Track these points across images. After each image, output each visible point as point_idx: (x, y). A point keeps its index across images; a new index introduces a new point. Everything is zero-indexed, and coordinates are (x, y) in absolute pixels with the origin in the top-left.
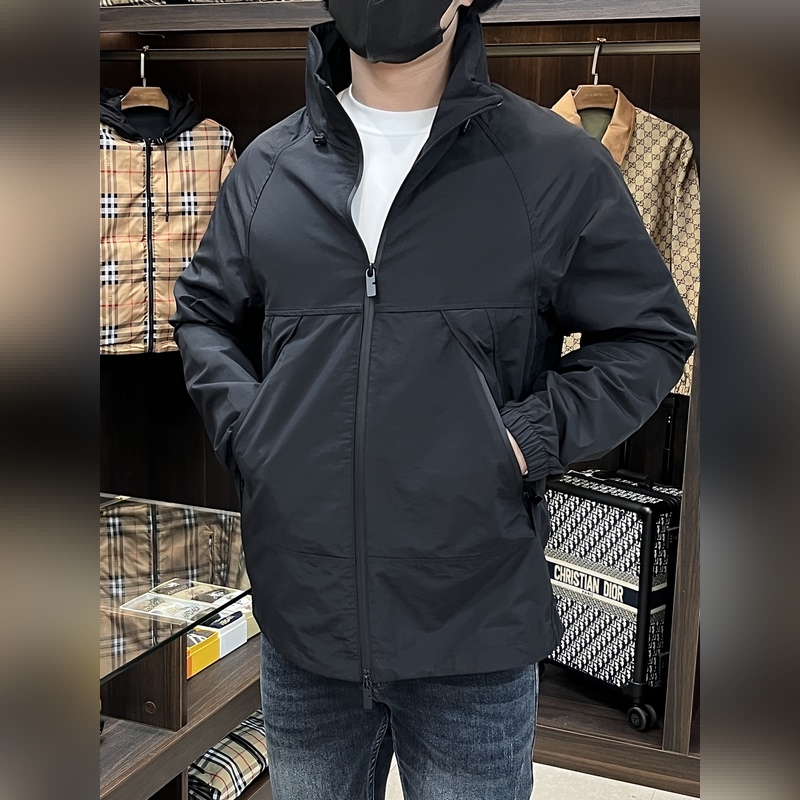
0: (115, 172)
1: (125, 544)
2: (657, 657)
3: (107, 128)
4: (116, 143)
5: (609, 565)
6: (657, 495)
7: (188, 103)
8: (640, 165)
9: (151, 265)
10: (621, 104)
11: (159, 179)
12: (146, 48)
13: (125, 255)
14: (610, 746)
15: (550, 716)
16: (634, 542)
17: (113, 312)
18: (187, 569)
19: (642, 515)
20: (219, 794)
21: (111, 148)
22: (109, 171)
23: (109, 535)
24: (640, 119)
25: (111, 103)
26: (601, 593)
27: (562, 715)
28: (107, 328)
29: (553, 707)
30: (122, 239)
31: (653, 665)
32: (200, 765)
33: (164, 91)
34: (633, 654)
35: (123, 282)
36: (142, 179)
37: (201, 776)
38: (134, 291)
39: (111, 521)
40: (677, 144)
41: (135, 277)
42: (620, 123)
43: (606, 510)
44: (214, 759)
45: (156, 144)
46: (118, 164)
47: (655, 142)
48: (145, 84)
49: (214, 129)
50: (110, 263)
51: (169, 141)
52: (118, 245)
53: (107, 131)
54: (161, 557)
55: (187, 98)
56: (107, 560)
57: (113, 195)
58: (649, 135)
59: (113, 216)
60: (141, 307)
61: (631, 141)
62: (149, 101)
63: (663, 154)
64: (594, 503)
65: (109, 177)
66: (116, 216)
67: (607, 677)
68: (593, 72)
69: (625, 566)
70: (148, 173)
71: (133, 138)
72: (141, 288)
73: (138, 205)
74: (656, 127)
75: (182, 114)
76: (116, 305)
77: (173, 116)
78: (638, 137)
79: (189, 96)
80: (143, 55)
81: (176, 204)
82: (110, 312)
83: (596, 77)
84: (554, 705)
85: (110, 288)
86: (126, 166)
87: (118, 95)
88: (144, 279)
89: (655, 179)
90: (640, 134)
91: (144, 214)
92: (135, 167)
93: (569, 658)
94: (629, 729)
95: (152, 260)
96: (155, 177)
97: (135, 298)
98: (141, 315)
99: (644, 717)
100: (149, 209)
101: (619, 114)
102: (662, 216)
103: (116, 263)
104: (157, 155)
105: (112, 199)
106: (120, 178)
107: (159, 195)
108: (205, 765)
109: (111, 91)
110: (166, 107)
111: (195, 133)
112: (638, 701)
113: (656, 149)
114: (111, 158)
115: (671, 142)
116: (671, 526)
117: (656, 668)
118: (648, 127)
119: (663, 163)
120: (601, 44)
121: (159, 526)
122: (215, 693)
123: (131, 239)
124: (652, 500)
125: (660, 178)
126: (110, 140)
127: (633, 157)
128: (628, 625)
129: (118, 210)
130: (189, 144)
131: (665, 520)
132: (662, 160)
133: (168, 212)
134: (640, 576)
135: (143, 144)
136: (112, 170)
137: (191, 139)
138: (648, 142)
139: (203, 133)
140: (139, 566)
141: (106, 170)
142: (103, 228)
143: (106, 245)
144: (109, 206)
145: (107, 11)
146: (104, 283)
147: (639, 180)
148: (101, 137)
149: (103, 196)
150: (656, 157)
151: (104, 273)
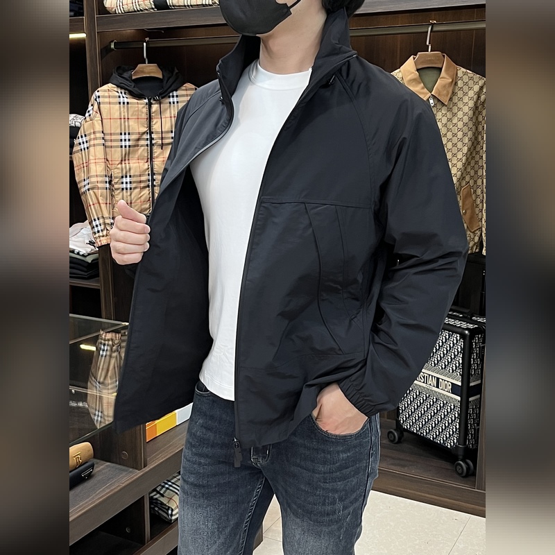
0: (128, 119)
2: (475, 429)
3: (123, 91)
4: (129, 100)
6: (475, 322)
7: (174, 73)
8: (460, 104)
9: (152, 177)
10: (447, 60)
11: (156, 123)
12: (147, 39)
13: (135, 171)
14: (441, 486)
15: (403, 466)
16: (458, 354)
19: (463, 336)
20: (172, 510)
21: (126, 103)
22: (124, 119)
24: (460, 74)
25: (126, 75)
26: (438, 387)
27: (411, 465)
30: (134, 161)
31: (472, 434)
32: (162, 492)
33: (159, 66)
34: (458, 427)
35: (135, 188)
36: (146, 123)
37: (162, 499)
38: (142, 194)
41: (142, 185)
42: (446, 76)
44: (171, 488)
45: (154, 100)
46: (130, 113)
47: (470, 89)
48: (147, 62)
49: (191, 89)
50: (126, 177)
51: (163, 98)
52: (131, 165)
53: (123, 93)
55: (173, 71)
57: (127, 134)
58: (466, 84)
59: (128, 147)
60: (146, 204)
61: (454, 89)
62: (149, 73)
63: (476, 97)
65: (125, 122)
66: (129, 146)
67: (442, 441)
68: (428, 43)
69: (453, 369)
70: (150, 119)
71: (139, 96)
72: (146, 192)
73: (144, 139)
74: (471, 78)
75: (171, 80)
76: (131, 203)
77: (165, 82)
78: (459, 85)
79: (176, 69)
80: (145, 44)
81: (168, 138)
83: (430, 47)
84: (407, 458)
85: (127, 192)
86: (135, 115)
87: (128, 70)
88: (148, 186)
89: (471, 113)
90: (460, 83)
91: (147, 145)
92: (141, 115)
93: (418, 429)
94: (456, 475)
95: (153, 174)
96: (154, 121)
97: (142, 198)
98: (147, 209)
99: (465, 468)
100: (151, 142)
101: (446, 71)
102: (476, 138)
103: (130, 176)
104: (155, 107)
105: (127, 136)
106: (131, 122)
107: (157, 133)
108: (165, 492)
110: (161, 77)
111: (179, 92)
112: (461, 457)
113: (471, 94)
114: (126, 110)
115: (481, 88)
116: (482, 343)
117: (474, 436)
118: (466, 79)
119: (476, 103)
120: (433, 25)
122: (170, 446)
123: (140, 161)
124: (471, 326)
125: (474, 113)
126: (125, 99)
127: (455, 99)
128: (454, 408)
129: (131, 143)
130: (175, 99)
131: (478, 339)
132: (475, 100)
133: (162, 143)
134: (462, 375)
135: (146, 101)
136: (126, 117)
137: (177, 96)
138: (465, 88)
139: (184, 93)
141: (122, 117)
142: (122, 155)
143: (124, 165)
144: (125, 140)
145: (122, 17)
146: (123, 189)
147: (460, 114)
148: (119, 97)
149: (121, 134)
150: (471, 99)
151: (122, 183)
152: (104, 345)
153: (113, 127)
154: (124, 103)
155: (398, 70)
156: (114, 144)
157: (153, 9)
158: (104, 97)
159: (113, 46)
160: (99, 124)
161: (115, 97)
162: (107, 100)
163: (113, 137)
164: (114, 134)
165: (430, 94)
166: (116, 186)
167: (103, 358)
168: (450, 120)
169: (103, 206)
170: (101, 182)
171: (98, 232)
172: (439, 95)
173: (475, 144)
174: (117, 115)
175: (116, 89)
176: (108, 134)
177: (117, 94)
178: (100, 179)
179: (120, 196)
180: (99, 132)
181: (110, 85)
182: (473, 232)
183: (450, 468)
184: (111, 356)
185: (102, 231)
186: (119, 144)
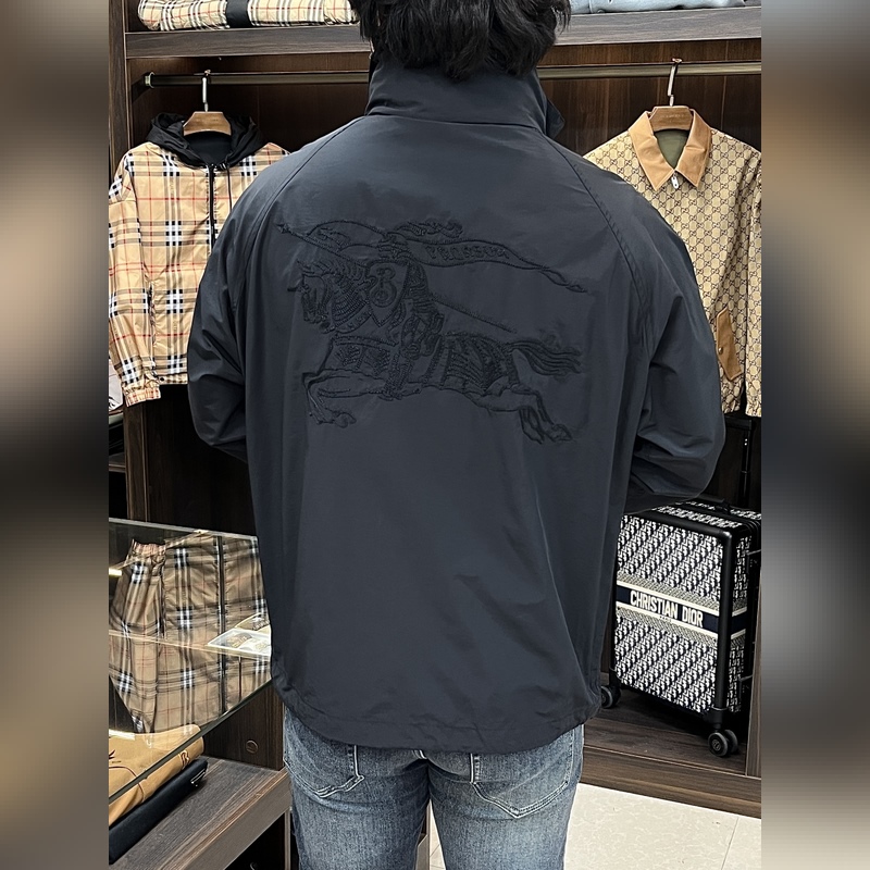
0: (178, 199)
1: (192, 575)
2: (738, 682)
3: (170, 155)
4: (180, 170)
5: (687, 590)
6: (736, 519)
7: (250, 127)
8: (716, 187)
10: (697, 120)
11: (222, 205)
12: (208, 72)
13: (189, 284)
14: (691, 772)
15: (630, 743)
16: (714, 567)
17: (178, 341)
18: (254, 599)
19: (722, 540)
21: (175, 174)
22: (172, 199)
23: (176, 566)
24: (716, 140)
25: (172, 128)
26: (680, 618)
27: (640, 742)
28: (173, 357)
29: (631, 734)
30: (187, 267)
31: (733, 690)
33: (225, 115)
34: (713, 679)
35: (188, 310)
36: (205, 205)
39: (178, 552)
40: (753, 165)
42: (696, 144)
43: (684, 535)
45: (219, 169)
46: (181, 190)
47: (731, 163)
48: (206, 108)
49: (276, 153)
50: (175, 292)
51: (232, 166)
52: (182, 273)
53: (170, 157)
54: (228, 587)
55: (249, 123)
56: (174, 591)
57: (177, 223)
58: (725, 155)
59: (177, 244)
61: (707, 163)
62: (210, 126)
63: (739, 175)
64: (672, 528)
65: (173, 204)
66: (180, 243)
67: (687, 703)
68: (669, 93)
69: (705, 591)
70: (212, 199)
71: (195, 163)
73: (202, 232)
74: (732, 147)
75: (246, 138)
76: (181, 334)
77: (235, 141)
78: (714, 157)
79: (251, 120)
80: (204, 80)
82: (175, 341)
83: (672, 98)
84: (632, 731)
85: (175, 317)
86: (190, 193)
87: (179, 120)
89: (732, 200)
90: (716, 155)
91: (208, 241)
92: (198, 194)
93: (647, 684)
94: (710, 755)
96: (218, 203)
99: (725, 743)
100: (213, 236)
101: (697, 134)
102: (739, 238)
103: (181, 291)
104: (220, 180)
105: (176, 226)
106: (183, 205)
109: (172, 116)
110: (228, 132)
111: (257, 158)
112: (718, 726)
113: (732, 170)
114: (174, 185)
115: (747, 162)
116: (750, 550)
117: (737, 693)
118: (724, 148)
119: (740, 184)
120: (676, 65)
121: (225, 557)
123: (195, 266)
124: (731, 524)
125: (736, 199)
126: (174, 167)
127: (709, 179)
128: (708, 650)
129: (183, 238)
130: (251, 169)
131: (744, 544)
132: (738, 181)
134: (721, 601)
135: (206, 170)
136: (175, 197)
137: (254, 164)
139: (266, 158)
140: (206, 597)
141: (170, 197)
142: (168, 257)
143: (170, 273)
144: (174, 233)
145: (170, 36)
146: (169, 312)
147: (716, 202)
148: (165, 164)
149: (167, 224)
150: (732, 178)
151: (168, 302)
152: (139, 564)
153: (155, 212)
154: (171, 174)
155: (626, 133)
156: (155, 239)
157: (223, 25)
158: (140, 163)
159: (148, 81)
160: (132, 207)
161: (157, 164)
162: (145, 169)
163: (155, 229)
164: (157, 224)
165: (673, 171)
166: (158, 307)
167: (137, 585)
168: (700, 210)
169: (140, 340)
170: (137, 301)
171: (132, 381)
172: (686, 172)
173: (737, 247)
174: (160, 193)
175: (158, 151)
176: (146, 224)
177: (161, 160)
178: (134, 296)
179: (165, 323)
180: (132, 220)
181: (149, 145)
182: (732, 381)
183: (699, 743)
184: (149, 583)
185: (137, 379)
186: (164, 239)
